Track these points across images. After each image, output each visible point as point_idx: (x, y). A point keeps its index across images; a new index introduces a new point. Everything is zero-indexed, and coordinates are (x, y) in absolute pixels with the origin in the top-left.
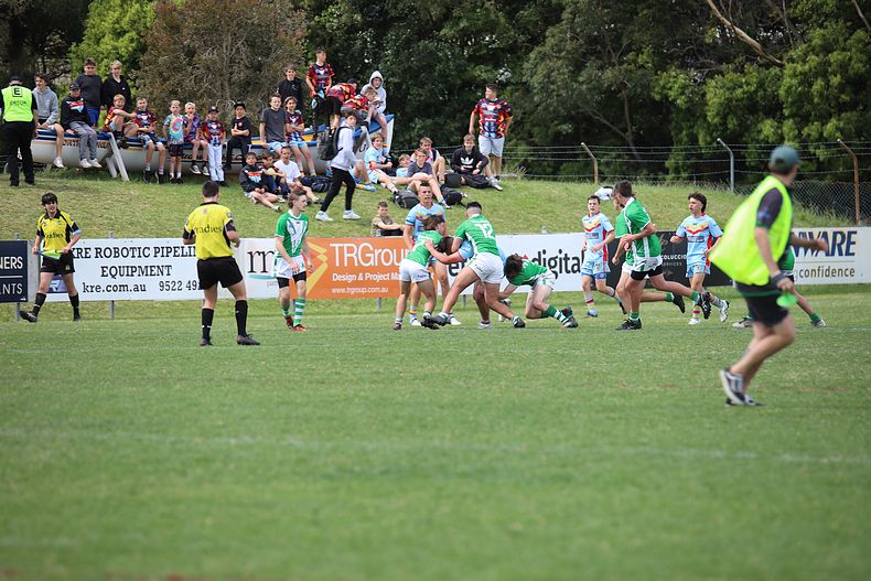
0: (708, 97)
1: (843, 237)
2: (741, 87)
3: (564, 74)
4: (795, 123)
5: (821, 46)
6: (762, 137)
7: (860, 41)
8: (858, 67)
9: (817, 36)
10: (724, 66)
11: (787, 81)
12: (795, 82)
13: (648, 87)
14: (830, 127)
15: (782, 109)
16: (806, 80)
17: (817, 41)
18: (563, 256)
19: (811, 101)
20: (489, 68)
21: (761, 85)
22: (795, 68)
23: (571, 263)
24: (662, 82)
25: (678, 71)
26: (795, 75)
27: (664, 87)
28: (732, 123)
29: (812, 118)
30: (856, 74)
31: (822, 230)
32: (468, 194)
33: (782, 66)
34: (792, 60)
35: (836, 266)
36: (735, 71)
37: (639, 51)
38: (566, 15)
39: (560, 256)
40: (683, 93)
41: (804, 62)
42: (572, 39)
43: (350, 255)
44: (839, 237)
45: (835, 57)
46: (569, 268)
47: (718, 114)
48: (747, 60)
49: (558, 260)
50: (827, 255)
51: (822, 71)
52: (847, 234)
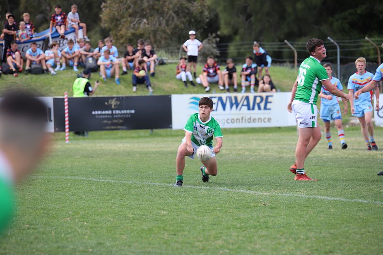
1: (262, 98)
31: (245, 95)
44: (258, 100)
50: (249, 109)
52: (265, 98)
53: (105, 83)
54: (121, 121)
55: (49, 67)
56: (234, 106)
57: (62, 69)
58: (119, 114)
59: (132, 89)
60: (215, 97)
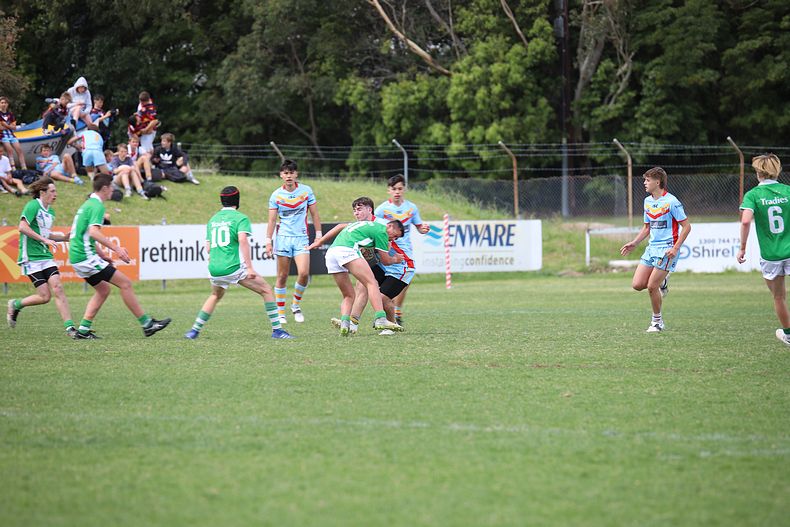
0: (385, 102)
1: (504, 229)
2: (413, 93)
3: (254, 79)
4: (462, 127)
5: (485, 58)
6: (432, 139)
7: (517, 54)
8: (516, 77)
9: (480, 49)
10: (398, 75)
11: (454, 89)
12: (461, 89)
13: (330, 93)
14: (492, 130)
15: (449, 114)
16: (471, 88)
17: (480, 54)
18: (254, 244)
19: (475, 107)
20: (186, 73)
21: (431, 92)
22: (461, 79)
23: (261, 251)
24: (343, 89)
25: (358, 79)
26: (461, 84)
27: (344, 94)
28: (406, 126)
29: (476, 122)
30: (514, 84)
31: (486, 222)
32: (167, 188)
33: (449, 76)
34: (459, 71)
35: (498, 256)
36: (408, 79)
37: (323, 60)
38: (256, 26)
40: (361, 99)
41: (469, 72)
42: (262, 48)
44: (500, 229)
45: (496, 68)
46: (260, 256)
47: (393, 118)
48: (419, 69)
50: (490, 244)
51: (486, 81)
52: (507, 227)
56: (475, 240)
60: (453, 226)
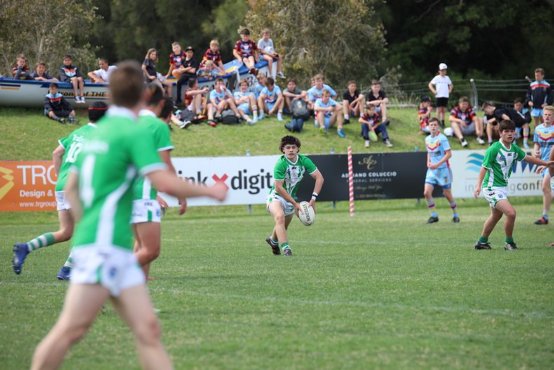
18: (264, 174)
39: (262, 174)
43: (38, 175)
49: (260, 178)
53: (325, 135)
54: (378, 187)
55: (243, 114)
57: (261, 117)
58: (376, 177)
59: (364, 144)
